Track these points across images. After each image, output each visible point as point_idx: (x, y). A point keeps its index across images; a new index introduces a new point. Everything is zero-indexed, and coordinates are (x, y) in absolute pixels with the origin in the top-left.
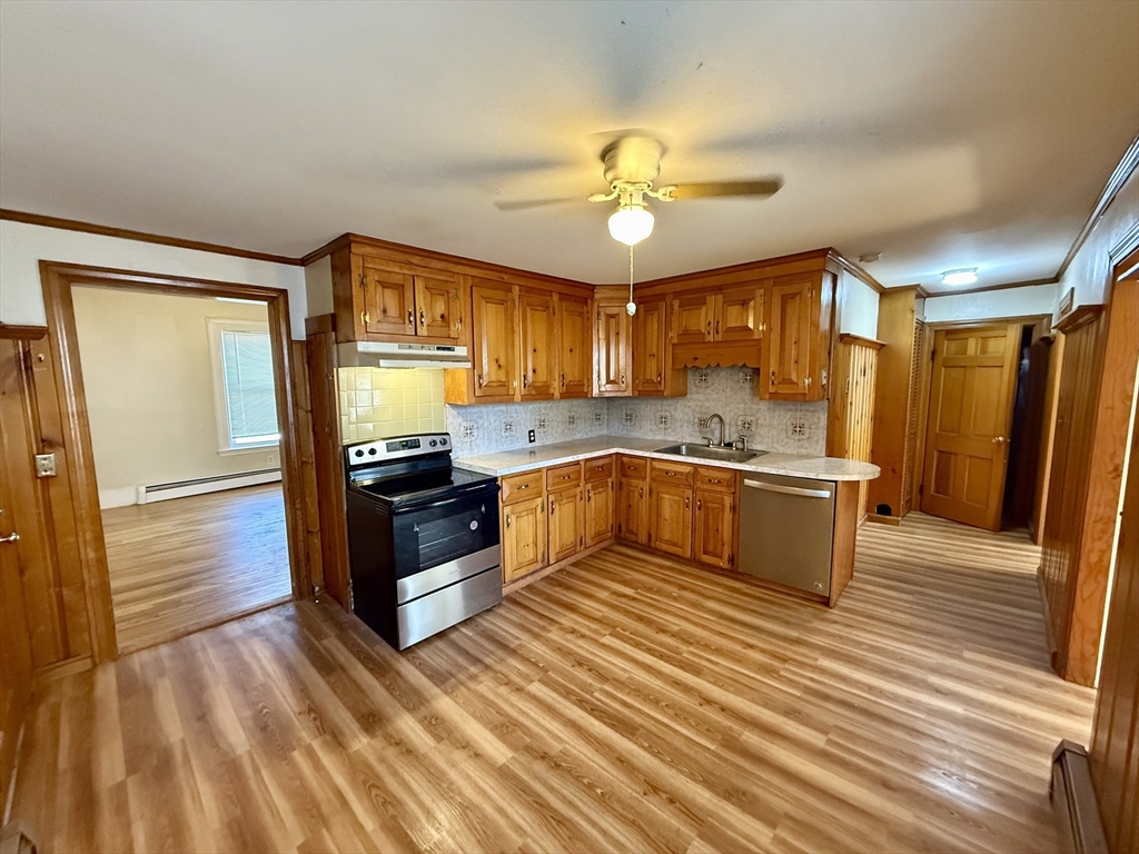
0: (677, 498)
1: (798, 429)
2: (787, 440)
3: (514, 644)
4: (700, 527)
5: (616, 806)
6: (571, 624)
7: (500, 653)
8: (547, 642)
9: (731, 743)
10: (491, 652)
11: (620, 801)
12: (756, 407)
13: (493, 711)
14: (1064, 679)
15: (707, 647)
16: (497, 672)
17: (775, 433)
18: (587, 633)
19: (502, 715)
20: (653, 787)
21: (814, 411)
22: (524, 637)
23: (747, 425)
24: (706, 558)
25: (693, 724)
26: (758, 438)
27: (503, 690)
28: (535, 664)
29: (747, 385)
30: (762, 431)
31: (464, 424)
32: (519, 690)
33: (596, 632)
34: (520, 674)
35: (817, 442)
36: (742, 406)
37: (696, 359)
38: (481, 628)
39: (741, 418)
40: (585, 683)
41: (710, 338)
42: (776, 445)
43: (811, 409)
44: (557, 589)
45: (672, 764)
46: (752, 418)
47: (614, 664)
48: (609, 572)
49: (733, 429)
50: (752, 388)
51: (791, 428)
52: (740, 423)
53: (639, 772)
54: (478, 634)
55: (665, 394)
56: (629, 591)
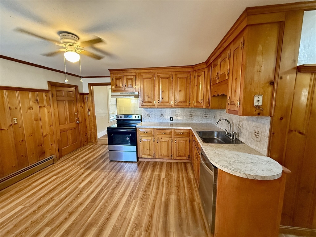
1: (256, 134)
2: (252, 139)
17: (248, 134)
21: (264, 124)
23: (240, 127)
26: (242, 135)
30: (244, 132)
31: (147, 113)
35: (264, 144)
37: (215, 92)
39: (238, 123)
41: (218, 81)
42: (248, 141)
46: (241, 123)
49: (236, 128)
51: (254, 132)
55: (210, 108)
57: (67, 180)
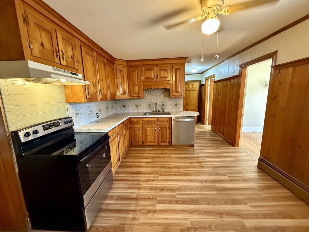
0: (152, 128)
1: (176, 105)
2: (174, 108)
3: (134, 196)
4: (160, 135)
5: (221, 227)
6: (145, 178)
7: (133, 202)
8: (144, 188)
9: (217, 189)
10: (130, 204)
11: (220, 225)
12: (165, 100)
13: (156, 226)
14: (235, 147)
15: (184, 167)
16: (140, 210)
17: (171, 107)
18: (153, 179)
19: (160, 225)
20: (221, 214)
21: (180, 100)
22: (136, 191)
23: (163, 105)
24: (162, 144)
25: (206, 189)
26: (166, 108)
27: (150, 216)
28: (149, 199)
29: (163, 94)
30: (167, 106)
31: (75, 112)
32: (155, 211)
33: (155, 177)
34: (149, 205)
35: (181, 108)
36: (161, 100)
37: (151, 86)
38: (115, 197)
39: (161, 103)
40: (170, 195)
41: (155, 80)
42: (171, 110)
43: (179, 99)
44: (127, 169)
45: (215, 204)
46: (165, 103)
47: (171, 184)
48: (138, 157)
49: (159, 107)
50: (164, 95)
51: (175, 105)
52: (161, 105)
53: (213, 212)
54: (116, 200)
55: (141, 97)
56: (150, 160)
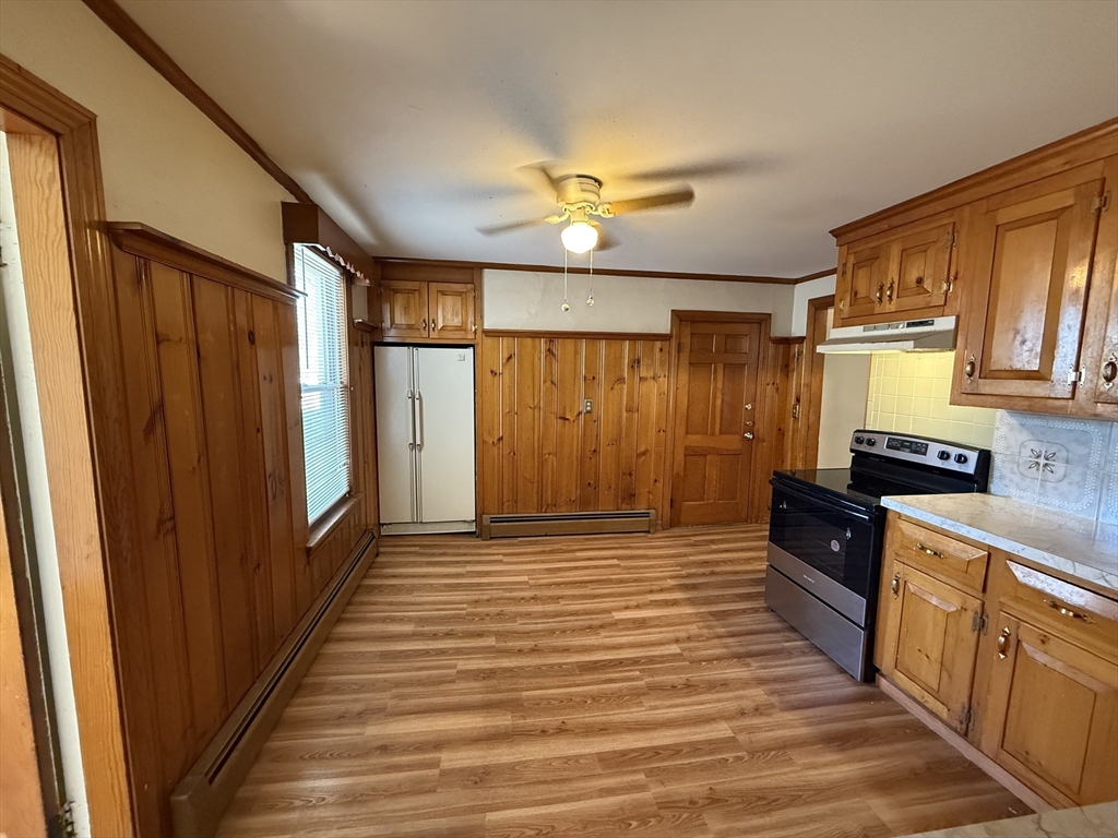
31: (1033, 445)
57: (621, 581)
